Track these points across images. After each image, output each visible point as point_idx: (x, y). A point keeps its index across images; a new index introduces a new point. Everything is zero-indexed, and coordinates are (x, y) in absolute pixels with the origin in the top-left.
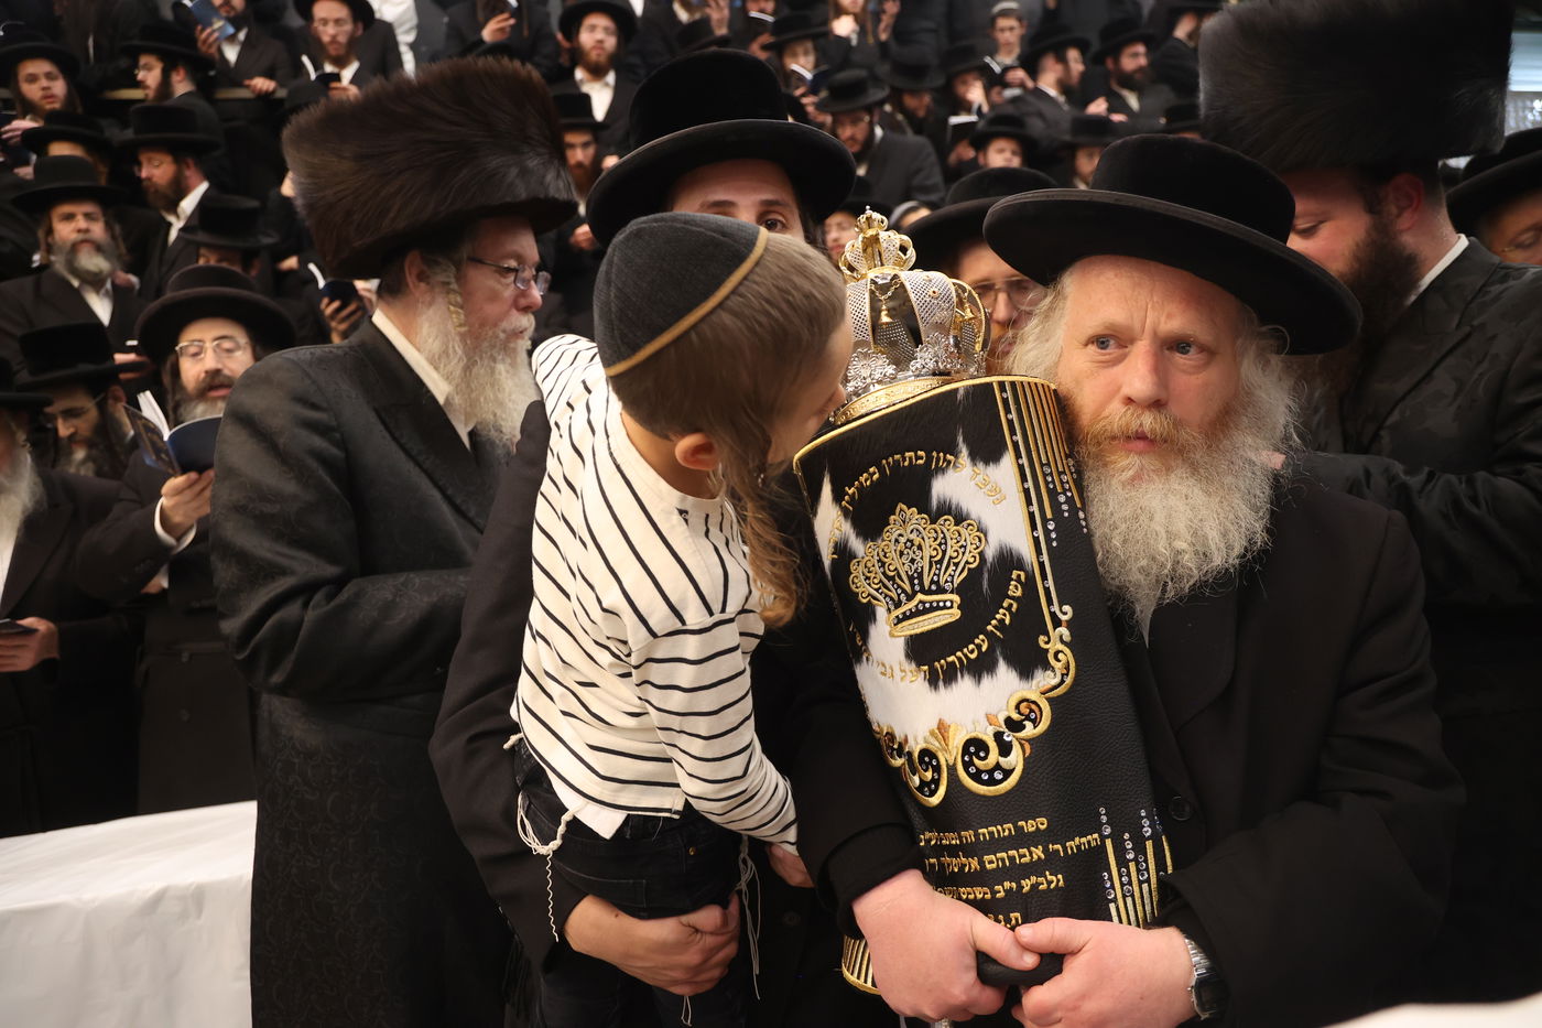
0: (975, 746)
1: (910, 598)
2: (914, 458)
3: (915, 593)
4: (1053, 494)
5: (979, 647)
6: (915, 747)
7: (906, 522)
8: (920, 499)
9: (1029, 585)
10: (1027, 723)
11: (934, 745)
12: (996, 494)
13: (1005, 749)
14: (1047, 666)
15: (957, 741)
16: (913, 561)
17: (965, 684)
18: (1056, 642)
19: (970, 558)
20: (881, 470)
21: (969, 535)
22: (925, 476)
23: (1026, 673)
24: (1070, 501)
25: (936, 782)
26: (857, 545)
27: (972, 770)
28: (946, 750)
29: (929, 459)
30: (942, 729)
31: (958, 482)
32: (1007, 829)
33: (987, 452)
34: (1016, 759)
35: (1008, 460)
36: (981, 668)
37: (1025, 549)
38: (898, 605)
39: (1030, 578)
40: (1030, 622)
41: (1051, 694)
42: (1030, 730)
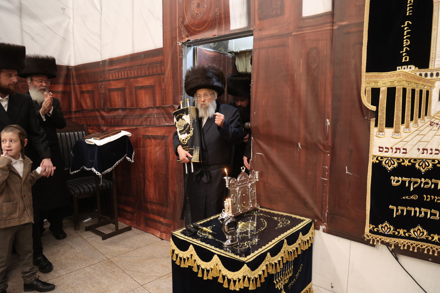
2: (181, 114)
3: (180, 127)
4: (193, 118)
7: (180, 120)
8: (182, 118)
9: (189, 126)
12: (187, 118)
13: (186, 140)
14: (190, 133)
15: (182, 140)
16: (180, 124)
17: (183, 135)
18: (191, 131)
19: (185, 124)
20: (179, 115)
21: (185, 121)
22: (182, 116)
23: (188, 134)
24: (195, 119)
26: (177, 122)
27: (183, 142)
31: (185, 117)
32: (186, 147)
33: (187, 114)
34: (186, 141)
35: (189, 115)
36: (184, 133)
37: (189, 123)
39: (190, 126)
40: (189, 129)
41: (190, 136)
42: (188, 139)
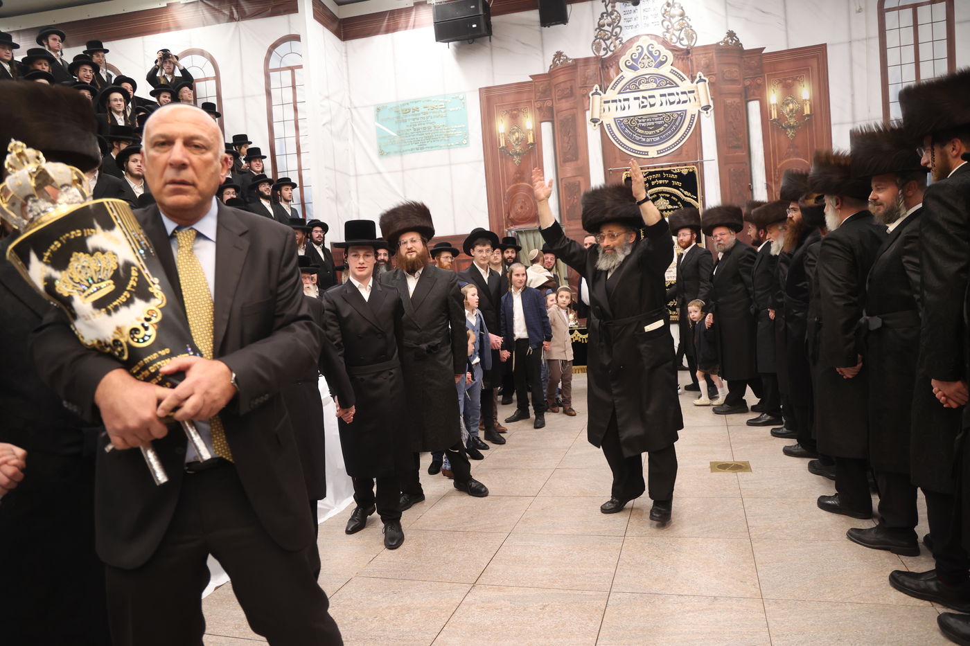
0: (134, 331)
1: (89, 288)
3: (91, 285)
5: (126, 296)
6: (110, 341)
10: (152, 318)
11: (117, 337)
16: (86, 274)
17: (123, 311)
18: (155, 288)
20: (60, 241)
25: (123, 350)
27: (136, 340)
28: (123, 336)
29: (83, 233)
30: (119, 329)
37: (132, 258)
38: (84, 291)
39: (139, 269)
41: (160, 307)
